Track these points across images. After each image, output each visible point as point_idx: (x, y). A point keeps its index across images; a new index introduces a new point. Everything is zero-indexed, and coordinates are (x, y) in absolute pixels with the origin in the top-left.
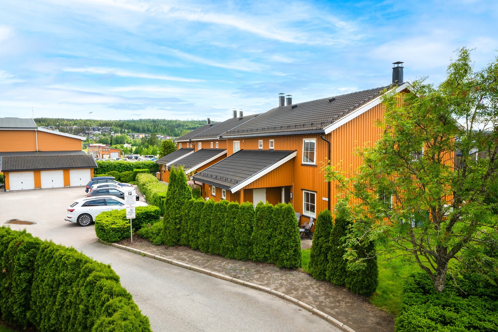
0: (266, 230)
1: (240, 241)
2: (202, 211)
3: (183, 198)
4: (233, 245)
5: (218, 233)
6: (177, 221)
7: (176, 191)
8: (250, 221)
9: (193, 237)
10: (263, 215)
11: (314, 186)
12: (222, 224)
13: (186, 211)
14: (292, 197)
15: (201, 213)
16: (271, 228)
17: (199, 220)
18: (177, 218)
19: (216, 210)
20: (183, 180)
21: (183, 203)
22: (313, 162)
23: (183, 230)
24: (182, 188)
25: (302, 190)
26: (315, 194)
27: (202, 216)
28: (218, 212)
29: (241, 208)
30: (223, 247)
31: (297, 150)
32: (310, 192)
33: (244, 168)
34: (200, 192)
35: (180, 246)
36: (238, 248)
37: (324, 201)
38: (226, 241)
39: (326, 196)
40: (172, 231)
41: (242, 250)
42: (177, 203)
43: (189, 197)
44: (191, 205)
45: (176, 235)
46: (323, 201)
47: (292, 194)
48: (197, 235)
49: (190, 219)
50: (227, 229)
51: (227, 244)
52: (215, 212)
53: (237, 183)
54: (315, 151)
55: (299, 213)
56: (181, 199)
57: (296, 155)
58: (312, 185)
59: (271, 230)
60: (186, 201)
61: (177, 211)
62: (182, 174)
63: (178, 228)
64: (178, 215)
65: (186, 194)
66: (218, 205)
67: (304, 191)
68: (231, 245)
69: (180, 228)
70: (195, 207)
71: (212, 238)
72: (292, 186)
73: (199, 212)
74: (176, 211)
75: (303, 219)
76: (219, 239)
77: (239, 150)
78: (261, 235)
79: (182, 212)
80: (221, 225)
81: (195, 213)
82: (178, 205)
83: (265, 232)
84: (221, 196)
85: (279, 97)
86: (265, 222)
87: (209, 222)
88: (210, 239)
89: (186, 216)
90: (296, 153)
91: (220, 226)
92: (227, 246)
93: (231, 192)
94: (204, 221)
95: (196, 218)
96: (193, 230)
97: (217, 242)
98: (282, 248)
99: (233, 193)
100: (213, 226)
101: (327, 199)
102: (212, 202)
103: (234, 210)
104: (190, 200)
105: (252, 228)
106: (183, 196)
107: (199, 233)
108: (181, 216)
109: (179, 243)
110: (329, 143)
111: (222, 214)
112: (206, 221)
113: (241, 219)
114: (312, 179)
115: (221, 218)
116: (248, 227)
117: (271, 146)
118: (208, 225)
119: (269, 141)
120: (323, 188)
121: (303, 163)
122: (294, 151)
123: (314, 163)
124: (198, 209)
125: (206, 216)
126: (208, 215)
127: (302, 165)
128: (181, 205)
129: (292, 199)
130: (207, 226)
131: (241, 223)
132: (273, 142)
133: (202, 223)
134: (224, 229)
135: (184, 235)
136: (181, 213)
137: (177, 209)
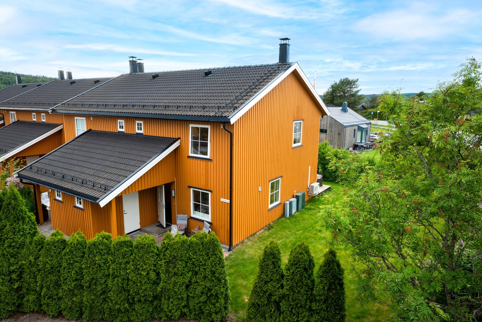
0: (181, 275)
1: (139, 296)
2: (65, 255)
3: (22, 236)
4: (127, 303)
5: (99, 288)
6: (14, 276)
7: (5, 226)
8: (155, 266)
9: (49, 298)
10: (175, 255)
11: (207, 183)
12: (104, 273)
13: (31, 258)
14: (175, 195)
15: (62, 258)
16: (189, 271)
17: (59, 271)
18: (13, 271)
19: (91, 252)
20: (18, 206)
21: (22, 246)
22: (207, 155)
23: (27, 289)
24: (18, 220)
25: (190, 187)
26: (210, 193)
27: (64, 264)
28: (95, 256)
29: (137, 247)
30: (110, 309)
31: (180, 138)
32: (201, 191)
33: (107, 163)
34: (31, 192)
35: (24, 313)
36: (137, 307)
37: (223, 204)
38: (114, 299)
39: (226, 196)
40: (5, 295)
41: (144, 308)
42: (10, 246)
43: (32, 232)
44: (40, 247)
45: (14, 299)
46: (221, 203)
47: (175, 192)
48: (57, 295)
49: (39, 270)
50: (114, 281)
51: (116, 303)
52: (91, 256)
53: (106, 190)
54: (209, 142)
55: (186, 216)
56: (17, 239)
57: (179, 144)
58: (204, 182)
59: (190, 274)
60: (28, 241)
61: (12, 260)
62: (15, 195)
63: (18, 288)
64: (15, 267)
65: (26, 227)
66: (94, 245)
67: (192, 189)
68: (124, 304)
69: (21, 286)
70: (48, 250)
71: (86, 297)
72: (174, 182)
73: (57, 257)
74: (9, 260)
75: (192, 221)
76: (101, 297)
77: (85, 130)
78: (175, 283)
79: (21, 261)
80: (103, 276)
81: (51, 260)
82: (13, 249)
83: (180, 280)
84: (74, 202)
85: (130, 61)
86: (180, 265)
87: (80, 272)
88: (85, 299)
89: (32, 266)
90: (179, 141)
91: (100, 278)
92: (117, 307)
93: (98, 205)
94: (69, 272)
95: (52, 268)
96: (48, 288)
97: (98, 302)
98: (208, 298)
99: (102, 206)
100: (87, 278)
101: (228, 201)
102: (80, 239)
103: (125, 251)
104: (35, 238)
105: (158, 274)
106: (21, 233)
107: (60, 290)
108: (20, 267)
109: (20, 310)
110: (231, 133)
111: (104, 257)
112: (73, 272)
113: (139, 265)
114: (204, 176)
115: (102, 265)
116: (153, 275)
117: (138, 129)
118: (79, 277)
119: (134, 123)
120: (221, 186)
121: (191, 155)
122: (175, 140)
123: (208, 157)
124: (55, 253)
125: (72, 264)
126: (77, 262)
127: (189, 157)
128: (18, 248)
129: (174, 197)
130: (76, 280)
131: (138, 269)
132: (141, 124)
133: (66, 275)
134: (109, 282)
135: (31, 297)
136: (20, 263)
137: (12, 257)
